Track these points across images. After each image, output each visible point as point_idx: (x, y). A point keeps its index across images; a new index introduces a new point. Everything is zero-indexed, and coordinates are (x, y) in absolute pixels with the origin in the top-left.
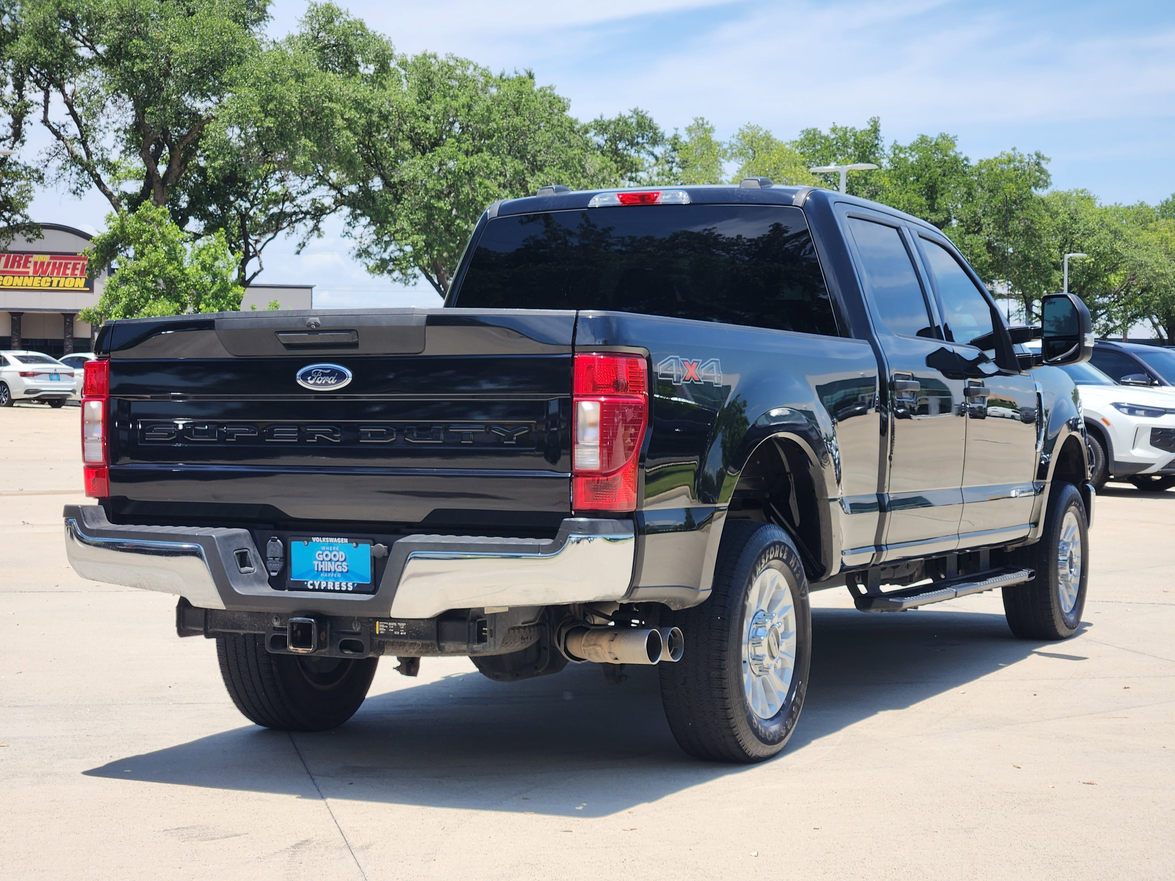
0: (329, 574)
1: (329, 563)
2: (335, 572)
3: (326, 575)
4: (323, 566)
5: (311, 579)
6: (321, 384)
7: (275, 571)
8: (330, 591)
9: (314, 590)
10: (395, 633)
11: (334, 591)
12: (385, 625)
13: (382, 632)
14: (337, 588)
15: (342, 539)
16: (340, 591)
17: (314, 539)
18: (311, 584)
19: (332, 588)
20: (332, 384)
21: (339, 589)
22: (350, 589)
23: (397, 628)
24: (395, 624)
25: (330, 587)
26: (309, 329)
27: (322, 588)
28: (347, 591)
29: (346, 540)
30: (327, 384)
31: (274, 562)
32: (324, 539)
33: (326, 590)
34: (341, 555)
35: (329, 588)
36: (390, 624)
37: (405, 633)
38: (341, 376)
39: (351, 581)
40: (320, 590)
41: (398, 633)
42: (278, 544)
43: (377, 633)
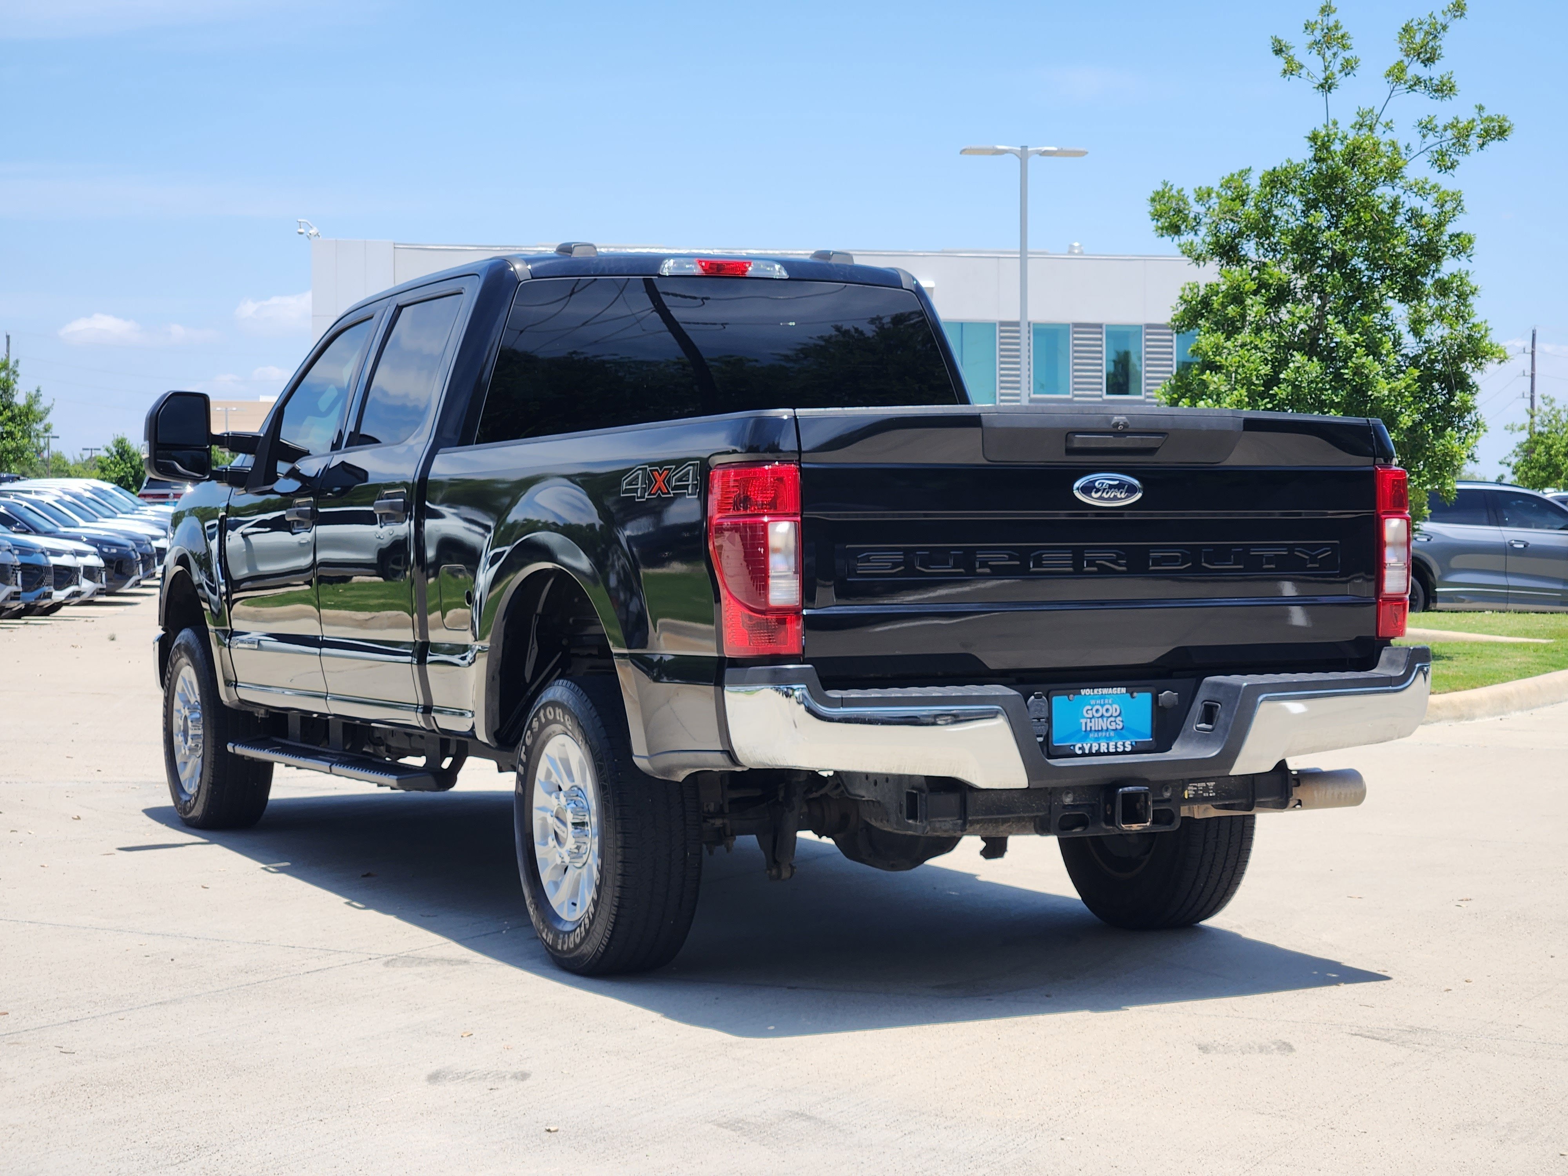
0: (1100, 734)
1: (1100, 719)
2: (1107, 730)
3: (1096, 735)
4: (1092, 724)
5: (1079, 742)
6: (1109, 499)
7: (1040, 736)
8: (1104, 754)
9: (1084, 755)
10: (1204, 795)
11: (1109, 753)
12: (1194, 786)
13: (1191, 796)
14: (1112, 750)
15: (1119, 689)
16: (1117, 753)
17: (1083, 692)
18: (1080, 748)
19: (1106, 751)
20: (1121, 499)
21: (1114, 750)
22: (1129, 749)
23: (1206, 789)
24: (1204, 784)
25: (1103, 749)
26: (1114, 430)
27: (1094, 751)
28: (1124, 753)
29: (1124, 690)
30: (1115, 498)
31: (1039, 724)
32: (1096, 690)
33: (1098, 754)
34: (1114, 709)
35: (1102, 751)
36: (1199, 785)
37: (1214, 794)
38: (1132, 490)
39: (1128, 739)
40: (1091, 754)
41: (1207, 795)
42: (1044, 702)
43: (1186, 797)
